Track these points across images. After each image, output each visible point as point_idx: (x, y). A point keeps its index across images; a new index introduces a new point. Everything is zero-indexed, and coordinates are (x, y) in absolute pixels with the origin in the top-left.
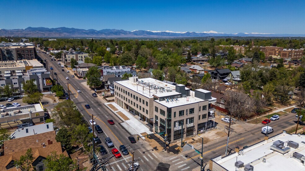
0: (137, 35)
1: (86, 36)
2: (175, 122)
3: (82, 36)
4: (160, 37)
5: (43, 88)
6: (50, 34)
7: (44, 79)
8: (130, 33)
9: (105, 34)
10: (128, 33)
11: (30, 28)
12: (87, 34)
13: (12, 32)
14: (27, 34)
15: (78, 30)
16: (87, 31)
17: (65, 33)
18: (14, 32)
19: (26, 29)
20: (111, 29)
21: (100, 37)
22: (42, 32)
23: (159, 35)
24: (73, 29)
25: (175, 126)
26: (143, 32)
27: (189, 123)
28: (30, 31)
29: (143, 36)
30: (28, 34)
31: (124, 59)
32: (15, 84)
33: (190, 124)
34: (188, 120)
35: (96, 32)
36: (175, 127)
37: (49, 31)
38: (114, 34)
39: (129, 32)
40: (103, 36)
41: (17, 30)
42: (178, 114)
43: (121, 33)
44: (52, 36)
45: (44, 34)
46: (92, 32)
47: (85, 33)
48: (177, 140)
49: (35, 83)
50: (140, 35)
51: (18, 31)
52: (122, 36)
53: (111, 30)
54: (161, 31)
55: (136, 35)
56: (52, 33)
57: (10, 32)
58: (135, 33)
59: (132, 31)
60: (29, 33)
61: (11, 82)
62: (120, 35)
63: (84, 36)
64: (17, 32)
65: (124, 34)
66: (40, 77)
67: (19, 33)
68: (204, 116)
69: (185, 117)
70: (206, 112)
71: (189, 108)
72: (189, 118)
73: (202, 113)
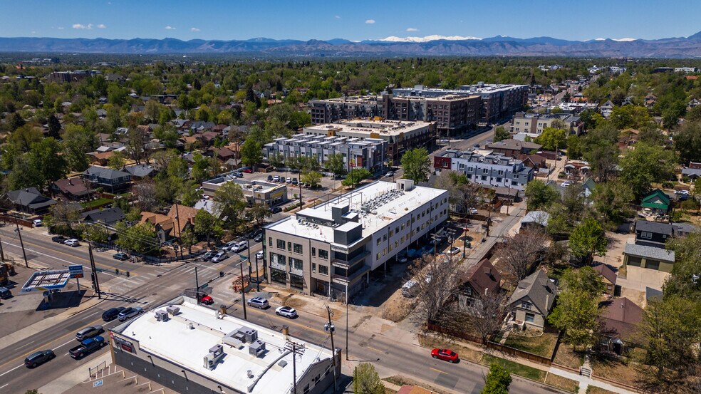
2: (271, 255)
13: (654, 45)
27: (295, 267)
33: (296, 270)
34: (293, 261)
36: (273, 261)
41: (667, 42)
42: (275, 243)
48: (276, 283)
49: (345, 159)
57: (649, 46)
60: (695, 46)
61: (321, 153)
66: (351, 152)
68: (323, 269)
69: (286, 253)
70: (326, 263)
71: (294, 241)
72: (295, 260)
73: (319, 261)
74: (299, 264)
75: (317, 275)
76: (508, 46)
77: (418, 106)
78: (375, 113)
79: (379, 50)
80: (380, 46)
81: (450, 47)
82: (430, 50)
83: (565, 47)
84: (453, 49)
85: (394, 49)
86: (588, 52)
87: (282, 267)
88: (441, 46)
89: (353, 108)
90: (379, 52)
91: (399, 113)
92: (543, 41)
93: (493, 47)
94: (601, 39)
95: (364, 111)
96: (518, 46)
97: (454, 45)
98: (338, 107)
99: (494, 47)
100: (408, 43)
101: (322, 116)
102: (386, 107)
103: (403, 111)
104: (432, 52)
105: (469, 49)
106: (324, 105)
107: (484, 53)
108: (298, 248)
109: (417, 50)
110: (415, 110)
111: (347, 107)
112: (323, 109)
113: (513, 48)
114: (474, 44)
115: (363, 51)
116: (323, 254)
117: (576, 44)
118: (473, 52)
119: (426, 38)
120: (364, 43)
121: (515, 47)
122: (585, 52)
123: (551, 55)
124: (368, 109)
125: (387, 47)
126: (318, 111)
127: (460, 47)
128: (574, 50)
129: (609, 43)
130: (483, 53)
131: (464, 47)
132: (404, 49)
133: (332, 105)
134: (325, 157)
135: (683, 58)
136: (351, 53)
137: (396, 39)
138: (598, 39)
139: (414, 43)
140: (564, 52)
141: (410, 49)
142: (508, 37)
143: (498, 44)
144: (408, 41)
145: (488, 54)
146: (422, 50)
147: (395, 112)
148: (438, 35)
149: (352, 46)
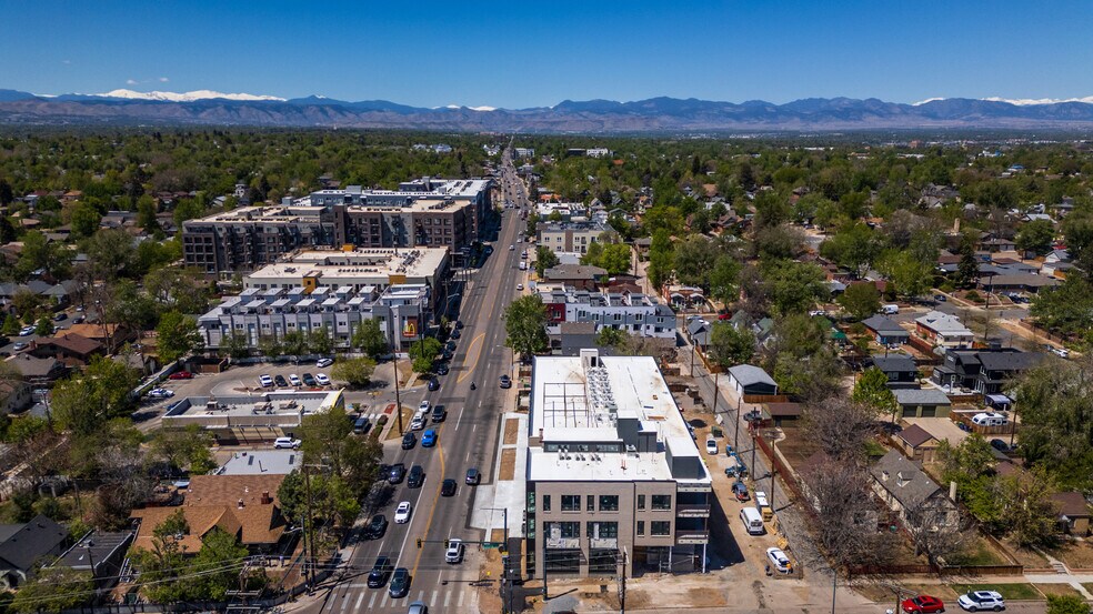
0: (934, 117)
1: (734, 125)
2: (547, 526)
3: (716, 127)
4: (1049, 124)
5: (402, 342)
6: (619, 121)
7: (404, 318)
8: (905, 110)
9: (803, 117)
10: (897, 110)
11: (567, 103)
12: (738, 117)
13: (519, 117)
14: (555, 123)
15: (708, 105)
16: (737, 106)
17: (664, 118)
18: (526, 118)
19: (556, 108)
20: (830, 98)
21: (783, 128)
22: (597, 117)
23: (1043, 116)
24: (693, 101)
25: (547, 535)
26: (966, 105)
27: (600, 536)
28: (566, 114)
29: (962, 123)
30: (558, 123)
31: (685, 263)
32: (341, 324)
33: (602, 540)
34: (597, 527)
35: (769, 109)
36: (550, 537)
37: (619, 113)
38: (837, 117)
39: (900, 106)
40: (794, 125)
41: (532, 112)
42: (556, 503)
43: (866, 111)
44: (624, 130)
45: (602, 122)
46: (757, 110)
47: (729, 115)
48: (556, 576)
49: (383, 326)
50: (954, 118)
51: (534, 113)
52: (871, 123)
53: (828, 101)
54: (1057, 101)
55: (929, 120)
56: (626, 116)
57: (513, 117)
58: (928, 111)
59: (918, 104)
60: (563, 119)
61: (332, 320)
62: (860, 120)
63: (725, 126)
64: (532, 115)
65: (881, 115)
66: (396, 313)
67: (537, 119)
68: (660, 528)
69: (582, 516)
70: (668, 515)
71: (597, 492)
72: (600, 523)
73: (650, 515)
74: (609, 529)
75: (648, 539)
76: (331, 112)
77: (398, 221)
78: (321, 238)
79: (103, 112)
80: (103, 106)
81: (237, 111)
82: (202, 115)
83: (412, 116)
84: (243, 115)
85: (131, 111)
86: (444, 124)
87: (571, 543)
88: (221, 110)
89: (275, 231)
90: (104, 117)
91: (367, 234)
92: (381, 106)
93: (309, 113)
94: (454, 107)
95: (298, 234)
96: (347, 113)
97: (244, 107)
98: (243, 231)
99: (311, 113)
100: (154, 102)
101: (209, 249)
102: (342, 225)
103: (372, 232)
104: (206, 119)
105: (270, 115)
106: (211, 228)
107: (296, 122)
108: (610, 502)
109: (177, 114)
110: (392, 229)
111: (260, 229)
112: (211, 235)
113: (340, 116)
114: (277, 107)
115: (69, 113)
116: (659, 501)
117: (424, 112)
118: (278, 121)
119: (188, 94)
120: (64, 99)
121: (343, 114)
122: (440, 124)
123: (397, 126)
124: (306, 231)
125: (117, 108)
126: (198, 240)
127: (254, 112)
128: (424, 120)
129: (464, 111)
130: (294, 122)
131: (261, 113)
132: (151, 112)
133: (230, 229)
134: (339, 327)
135: (555, 133)
136: (44, 118)
137: (131, 95)
138: (450, 107)
139: (167, 103)
140: (413, 124)
141: (164, 112)
142: (327, 99)
143: (315, 108)
144: (154, 97)
145: (305, 124)
146: (189, 115)
147: (358, 233)
148: (211, 90)
149: (43, 105)
